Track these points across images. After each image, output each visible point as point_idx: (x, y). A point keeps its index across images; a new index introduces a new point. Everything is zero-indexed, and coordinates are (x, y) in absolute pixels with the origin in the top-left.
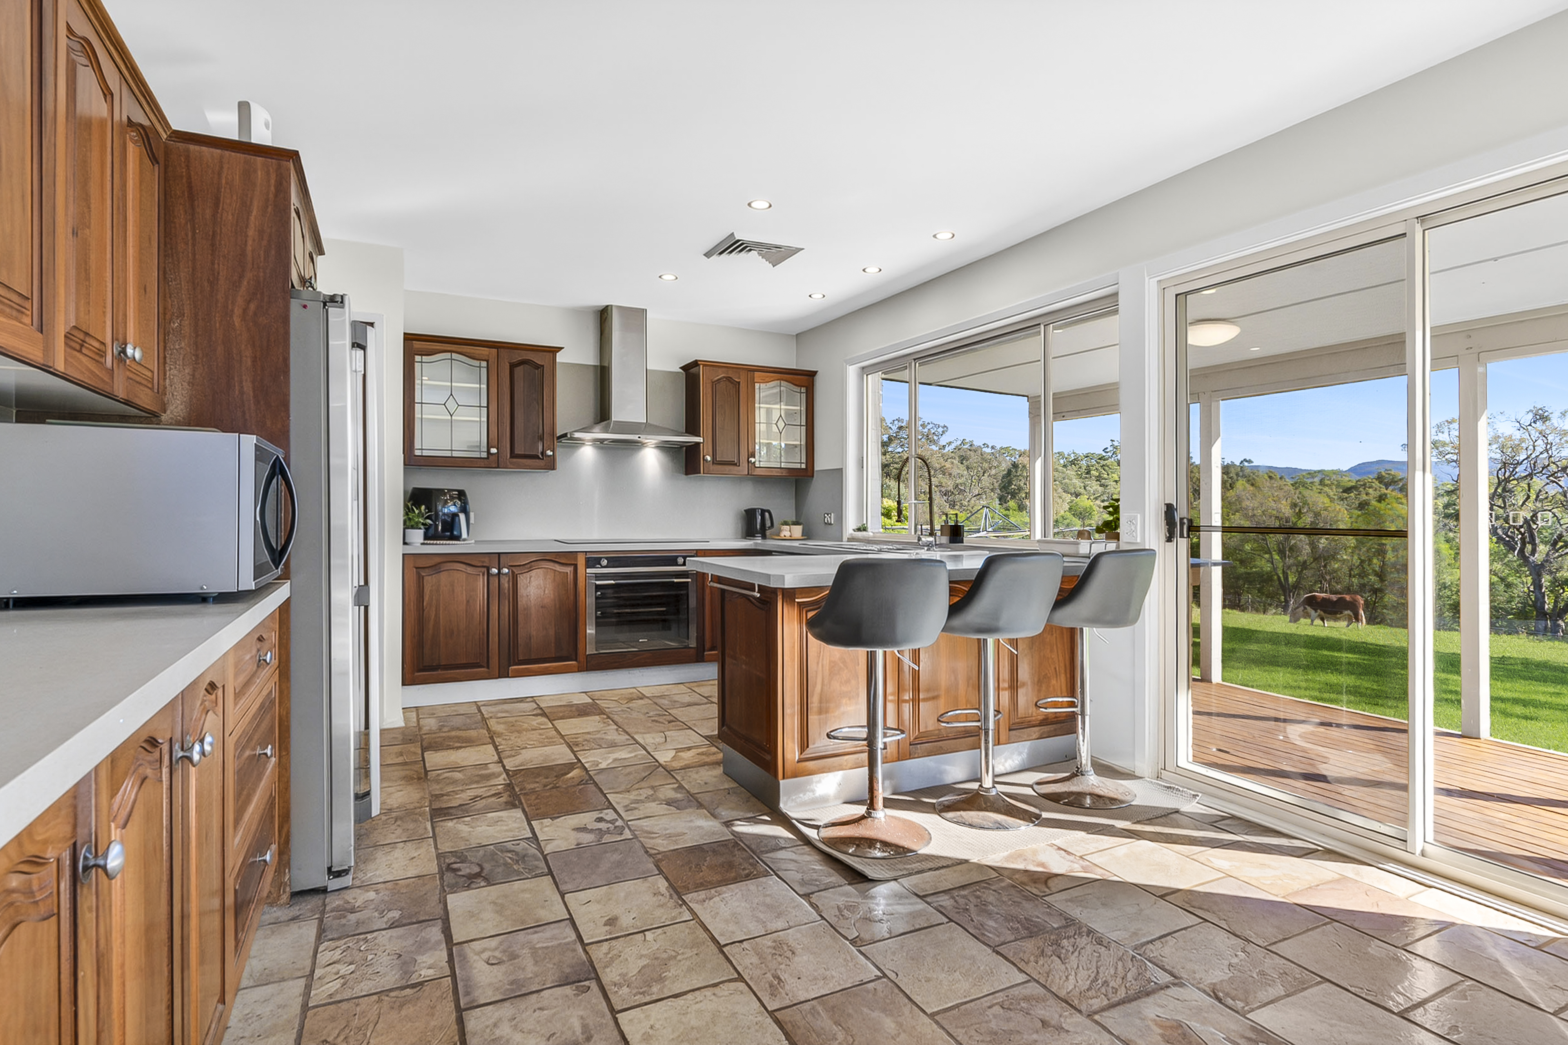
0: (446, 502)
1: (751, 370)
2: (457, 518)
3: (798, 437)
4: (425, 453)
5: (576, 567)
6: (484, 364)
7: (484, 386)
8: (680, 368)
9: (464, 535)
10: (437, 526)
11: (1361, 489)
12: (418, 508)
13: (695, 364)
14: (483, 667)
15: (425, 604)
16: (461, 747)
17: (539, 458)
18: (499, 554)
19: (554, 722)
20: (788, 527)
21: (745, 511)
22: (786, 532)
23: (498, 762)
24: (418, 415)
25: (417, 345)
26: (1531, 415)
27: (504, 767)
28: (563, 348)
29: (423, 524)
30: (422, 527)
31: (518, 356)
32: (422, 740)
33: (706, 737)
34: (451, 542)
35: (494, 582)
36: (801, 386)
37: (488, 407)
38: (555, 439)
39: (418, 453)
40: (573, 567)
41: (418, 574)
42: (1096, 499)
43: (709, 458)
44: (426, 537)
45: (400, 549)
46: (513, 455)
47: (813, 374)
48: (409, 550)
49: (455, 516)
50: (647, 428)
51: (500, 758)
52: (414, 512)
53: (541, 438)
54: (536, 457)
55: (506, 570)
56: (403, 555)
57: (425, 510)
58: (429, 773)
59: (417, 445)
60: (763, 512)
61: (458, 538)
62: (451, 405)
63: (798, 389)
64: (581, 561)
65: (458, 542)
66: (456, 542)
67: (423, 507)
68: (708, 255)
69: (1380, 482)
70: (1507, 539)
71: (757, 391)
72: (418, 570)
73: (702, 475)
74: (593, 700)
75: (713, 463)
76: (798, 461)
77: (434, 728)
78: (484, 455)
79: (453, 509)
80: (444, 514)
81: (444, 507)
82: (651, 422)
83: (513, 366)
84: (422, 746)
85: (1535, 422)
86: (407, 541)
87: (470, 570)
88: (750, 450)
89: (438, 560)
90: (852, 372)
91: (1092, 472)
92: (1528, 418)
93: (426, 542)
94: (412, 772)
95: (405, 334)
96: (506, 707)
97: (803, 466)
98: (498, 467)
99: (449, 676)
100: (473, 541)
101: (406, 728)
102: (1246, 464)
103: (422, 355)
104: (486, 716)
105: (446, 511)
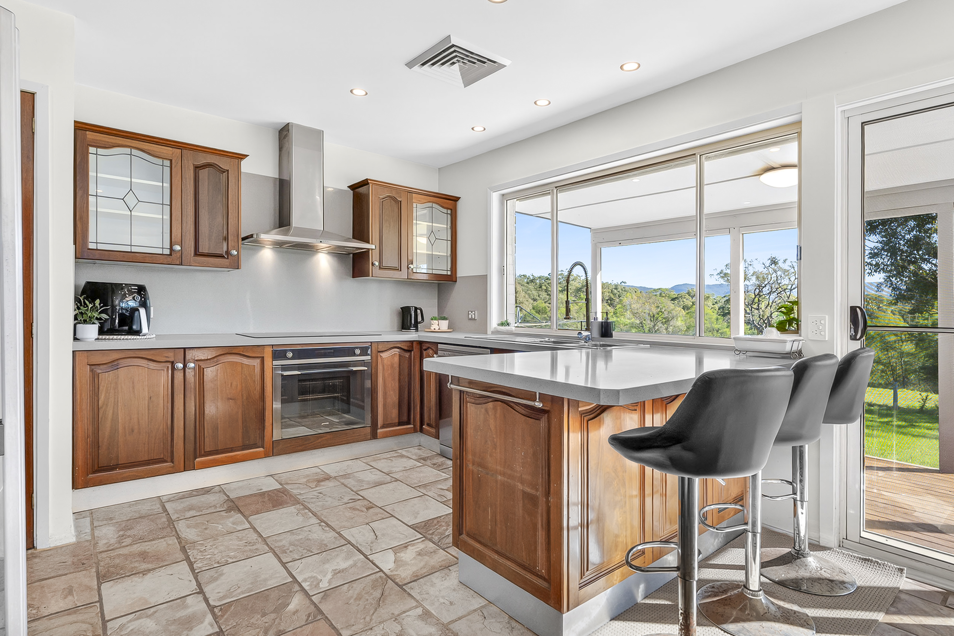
0: (124, 296)
1: (410, 192)
2: (136, 313)
3: (444, 249)
4: (100, 247)
5: (262, 359)
6: (167, 163)
7: (167, 185)
8: (348, 187)
9: (145, 330)
10: (113, 320)
11: (680, 299)
12: (93, 301)
13: (365, 183)
14: (166, 461)
15: (100, 402)
16: (149, 571)
17: (224, 257)
18: (185, 349)
19: (251, 518)
20: (437, 322)
21: (401, 308)
22: (435, 325)
23: (198, 593)
24: (92, 208)
25: (90, 135)
26: (770, 261)
27: (206, 600)
28: (249, 155)
29: (97, 319)
30: (96, 322)
31: (203, 159)
32: (98, 564)
33: (412, 527)
34: (130, 337)
35: (179, 376)
36: (447, 209)
37: (171, 205)
38: (240, 240)
39: (92, 246)
40: (260, 359)
41: (92, 371)
42: (545, 302)
43: (377, 264)
44: (101, 331)
45: (69, 346)
46: (197, 253)
47: (456, 199)
48: (80, 346)
49: (134, 310)
50: (324, 235)
51: (199, 585)
52: (87, 306)
53: (226, 239)
54: (222, 256)
55: (192, 365)
56: (73, 351)
57: (100, 304)
58: (108, 624)
59: (92, 237)
60: (416, 309)
61: (138, 333)
62: (131, 200)
63: (445, 211)
64: (268, 355)
65: (138, 337)
66: (135, 337)
67: (97, 302)
68: (410, 64)
69: (689, 295)
70: (759, 326)
71: (415, 209)
72: (93, 367)
73: (370, 278)
74: (281, 484)
75: (380, 268)
76: (444, 269)
77: (112, 541)
78: (167, 252)
79: (132, 304)
80: (122, 309)
81: (121, 301)
82: (326, 230)
83: (197, 168)
84: (98, 573)
85: (771, 265)
86: (78, 336)
87: (152, 365)
88: (410, 258)
89: (115, 356)
90: (495, 197)
91: (543, 287)
92: (768, 263)
93: (100, 337)
94: (85, 626)
95: (75, 122)
96: (194, 501)
97: (449, 273)
98: (181, 264)
99: (128, 474)
100: (154, 336)
101: (77, 544)
102: (623, 284)
103: (97, 147)
104: (173, 518)
105: (123, 305)
